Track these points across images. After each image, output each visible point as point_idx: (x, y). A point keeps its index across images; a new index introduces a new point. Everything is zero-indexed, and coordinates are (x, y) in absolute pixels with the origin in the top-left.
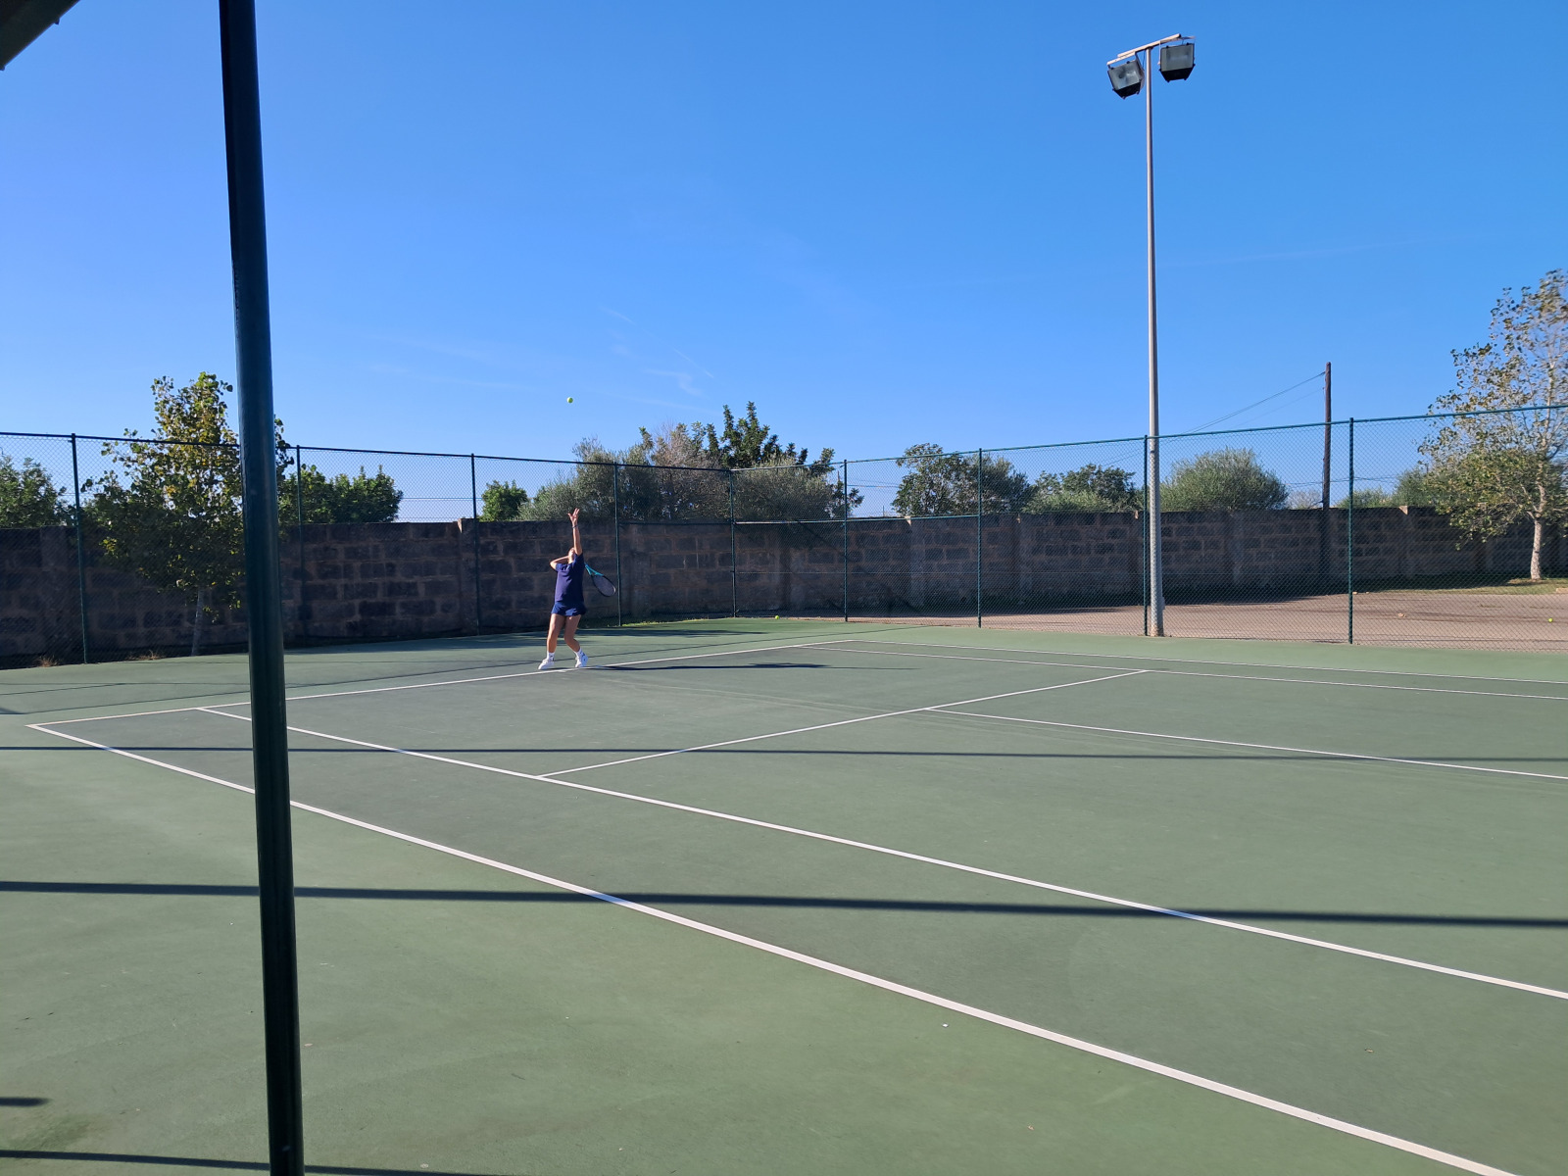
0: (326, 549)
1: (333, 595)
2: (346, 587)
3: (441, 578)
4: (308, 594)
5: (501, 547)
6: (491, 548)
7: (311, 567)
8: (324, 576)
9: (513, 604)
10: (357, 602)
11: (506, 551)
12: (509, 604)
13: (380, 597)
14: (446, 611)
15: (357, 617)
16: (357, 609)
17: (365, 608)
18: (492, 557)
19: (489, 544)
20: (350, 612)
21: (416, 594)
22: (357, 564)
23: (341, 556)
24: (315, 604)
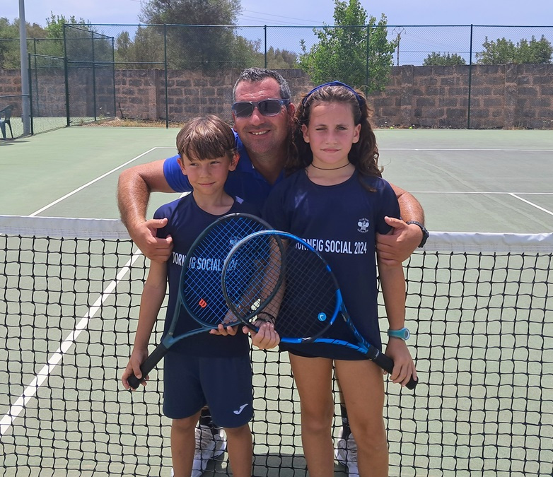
0: (431, 79)
1: (433, 104)
2: (440, 99)
3: (493, 96)
4: (421, 103)
5: (531, 79)
6: (525, 80)
7: (423, 89)
8: (428, 94)
9: (537, 114)
10: (445, 108)
11: (535, 81)
12: (534, 114)
13: (458, 106)
14: (495, 116)
15: (445, 116)
16: (445, 112)
17: (450, 112)
18: (525, 86)
19: (524, 77)
20: (441, 113)
21: (479, 105)
22: (447, 88)
23: (439, 84)
24: (423, 109)
